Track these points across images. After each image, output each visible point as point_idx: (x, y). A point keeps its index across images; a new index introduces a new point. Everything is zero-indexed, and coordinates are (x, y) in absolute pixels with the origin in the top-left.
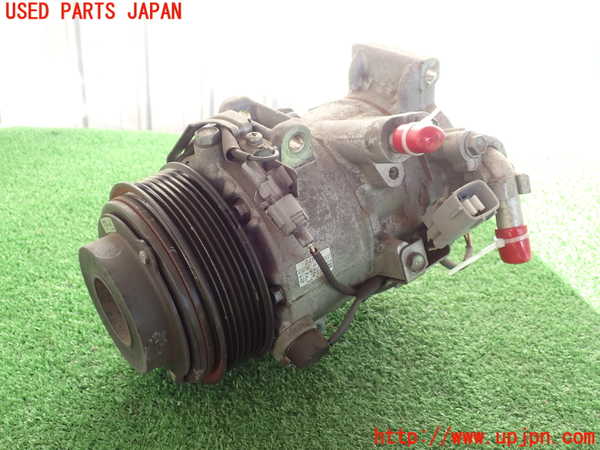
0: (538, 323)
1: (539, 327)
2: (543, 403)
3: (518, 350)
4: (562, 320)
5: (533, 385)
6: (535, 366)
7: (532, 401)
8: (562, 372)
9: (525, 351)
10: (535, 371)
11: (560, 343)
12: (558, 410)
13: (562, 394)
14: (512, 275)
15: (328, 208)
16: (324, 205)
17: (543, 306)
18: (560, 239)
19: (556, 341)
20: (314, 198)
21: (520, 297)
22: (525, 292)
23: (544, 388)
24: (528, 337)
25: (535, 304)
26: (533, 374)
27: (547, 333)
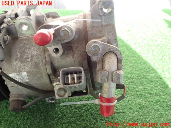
0: (134, 66)
1: (134, 67)
2: (133, 93)
3: (127, 76)
4: (141, 65)
5: (130, 87)
6: (132, 80)
7: (129, 92)
8: (140, 82)
9: (129, 76)
10: (131, 82)
11: (140, 73)
12: (137, 95)
13: (139, 89)
14: (127, 51)
15: (30, 56)
16: (28, 55)
17: (136, 60)
18: (143, 38)
19: (139, 72)
20: (26, 51)
21: (129, 58)
22: (130, 56)
23: (134, 88)
24: (130, 71)
25: (134, 60)
26: (131, 83)
27: (136, 69)
